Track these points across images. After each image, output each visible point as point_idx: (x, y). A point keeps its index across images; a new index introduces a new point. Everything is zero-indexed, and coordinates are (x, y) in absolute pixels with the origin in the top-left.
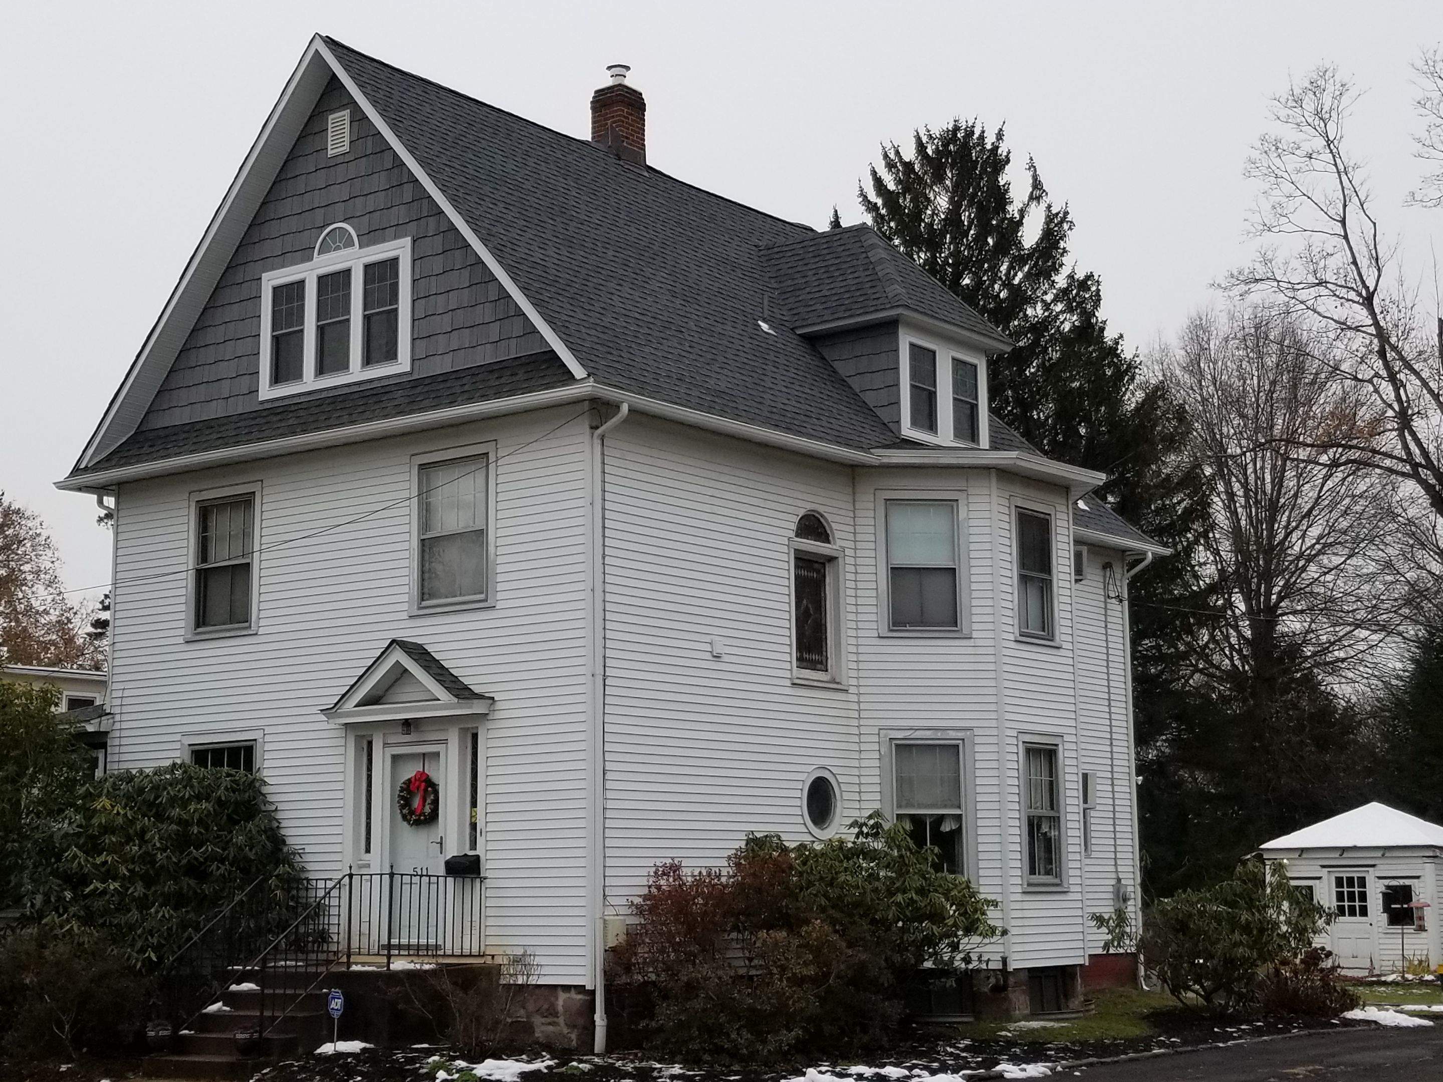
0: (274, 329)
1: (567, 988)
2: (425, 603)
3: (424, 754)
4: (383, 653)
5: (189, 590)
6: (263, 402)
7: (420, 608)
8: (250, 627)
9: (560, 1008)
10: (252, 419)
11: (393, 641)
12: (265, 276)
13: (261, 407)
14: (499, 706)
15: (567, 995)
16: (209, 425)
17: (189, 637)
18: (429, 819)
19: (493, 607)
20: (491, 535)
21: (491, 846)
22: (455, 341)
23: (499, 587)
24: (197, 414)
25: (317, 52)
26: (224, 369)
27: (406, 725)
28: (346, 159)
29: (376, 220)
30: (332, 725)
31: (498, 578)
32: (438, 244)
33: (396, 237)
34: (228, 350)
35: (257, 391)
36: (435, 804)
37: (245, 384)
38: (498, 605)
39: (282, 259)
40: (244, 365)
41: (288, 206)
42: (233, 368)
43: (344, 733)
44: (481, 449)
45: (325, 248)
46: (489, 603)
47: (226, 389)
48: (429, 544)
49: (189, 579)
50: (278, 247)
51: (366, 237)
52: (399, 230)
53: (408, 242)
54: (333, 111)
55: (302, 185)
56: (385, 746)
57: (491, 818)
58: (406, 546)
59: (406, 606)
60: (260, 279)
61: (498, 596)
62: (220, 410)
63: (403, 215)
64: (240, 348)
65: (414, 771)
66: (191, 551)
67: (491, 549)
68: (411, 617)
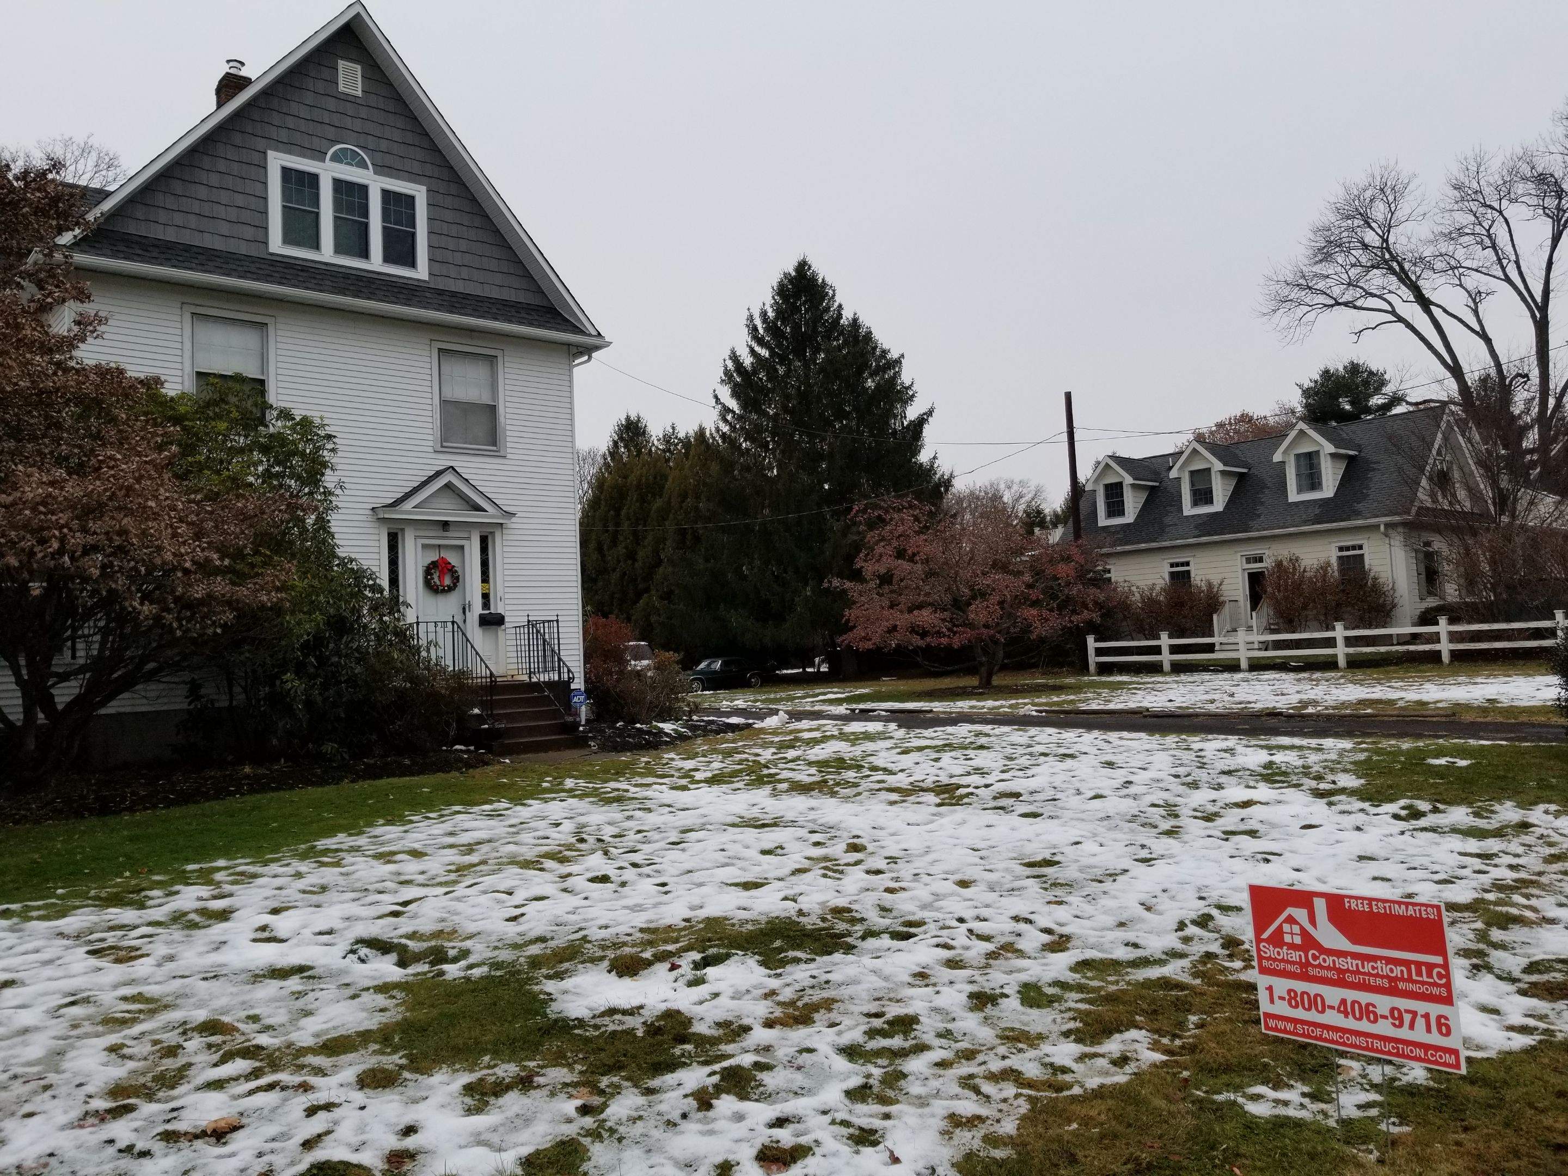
0: (284, 199)
2: (445, 444)
3: (442, 546)
4: (439, 474)
6: (273, 254)
7: (443, 447)
10: (268, 265)
11: (452, 467)
13: (271, 258)
18: (451, 589)
19: (504, 457)
20: (501, 410)
21: (508, 608)
22: (465, 273)
23: (509, 445)
24: (187, 238)
25: (358, 14)
26: (221, 211)
27: (445, 525)
28: (358, 101)
29: (389, 160)
30: (364, 518)
31: (508, 439)
32: (449, 201)
33: (410, 181)
34: (224, 197)
35: (266, 243)
36: (456, 579)
37: (249, 232)
38: (509, 456)
39: (288, 147)
40: (246, 216)
41: (294, 108)
42: (233, 214)
43: (376, 525)
44: (492, 352)
45: (336, 158)
46: (502, 453)
47: (224, 228)
48: (444, 403)
49: (186, 377)
50: (283, 135)
51: (382, 169)
52: (413, 177)
53: (424, 189)
54: (342, 58)
55: (309, 98)
56: (416, 537)
57: (507, 590)
58: (429, 401)
59: (431, 443)
60: (265, 153)
61: (509, 450)
62: (218, 244)
63: (416, 167)
64: (240, 200)
65: (433, 557)
66: (187, 354)
67: (502, 419)
68: (435, 451)
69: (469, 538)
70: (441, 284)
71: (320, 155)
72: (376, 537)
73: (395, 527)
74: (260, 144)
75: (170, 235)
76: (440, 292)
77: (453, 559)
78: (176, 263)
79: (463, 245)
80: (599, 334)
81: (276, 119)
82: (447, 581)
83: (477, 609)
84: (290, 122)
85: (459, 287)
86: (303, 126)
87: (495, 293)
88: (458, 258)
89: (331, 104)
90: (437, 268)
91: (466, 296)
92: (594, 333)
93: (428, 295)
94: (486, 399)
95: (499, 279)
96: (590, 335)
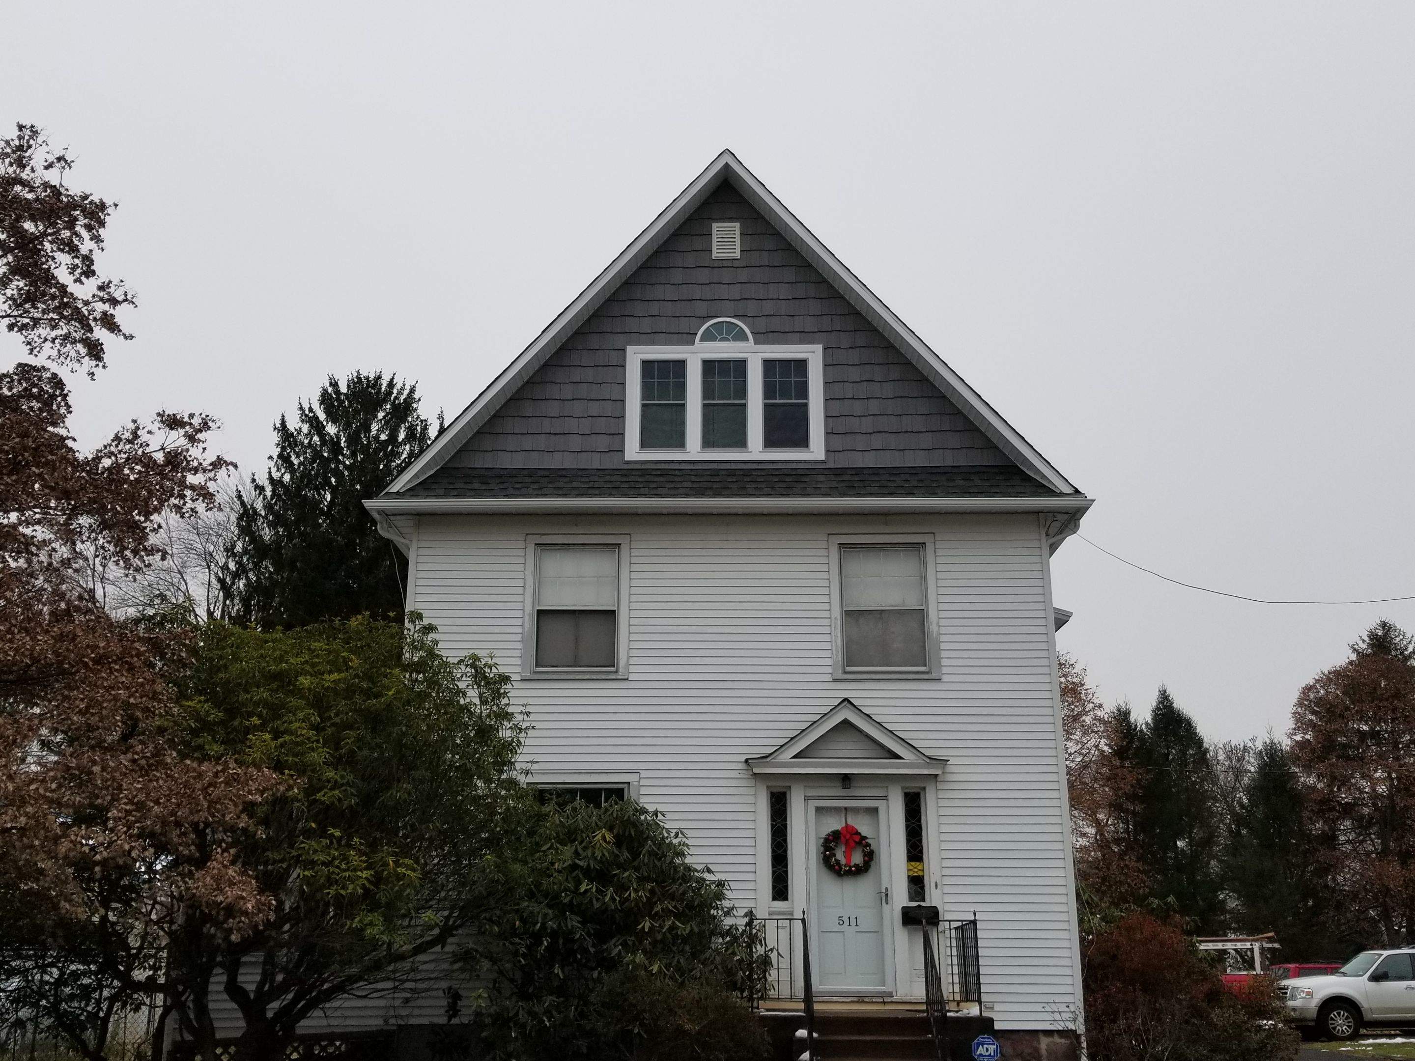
0: (644, 397)
1: (1048, 1033)
2: (848, 669)
3: (846, 809)
4: (831, 710)
5: (526, 629)
6: (628, 462)
7: (845, 673)
8: (616, 672)
9: (1044, 1052)
10: (622, 476)
11: (846, 700)
12: (630, 349)
13: (626, 467)
14: (950, 769)
15: (1051, 1039)
17: (528, 675)
18: (861, 870)
19: (939, 680)
20: (933, 615)
21: (948, 898)
22: (877, 441)
23: (944, 662)
24: (534, 462)
25: (727, 165)
26: (572, 425)
27: (846, 780)
28: (736, 264)
29: (776, 323)
30: (735, 774)
31: (944, 654)
32: (854, 356)
33: (801, 342)
34: (578, 408)
35: (622, 451)
36: (870, 856)
37: (602, 443)
38: (945, 678)
39: (652, 337)
40: (601, 425)
41: (659, 292)
42: (585, 426)
43: (752, 782)
44: (918, 540)
45: (708, 337)
46: (934, 675)
47: (576, 443)
48: (852, 616)
49: (527, 618)
50: (646, 325)
51: (763, 336)
52: (805, 336)
53: (819, 348)
54: (718, 220)
55: (677, 276)
56: (807, 798)
57: (946, 872)
58: (826, 614)
59: (829, 670)
60: (624, 350)
61: (944, 670)
62: (567, 462)
63: (810, 324)
64: (594, 409)
65: (835, 824)
66: (529, 591)
67: (934, 628)
68: (835, 680)
69: (886, 798)
70: (844, 461)
71: (687, 337)
72: (751, 799)
73: (779, 785)
74: (618, 341)
75: (517, 462)
76: (838, 472)
77: (864, 827)
78: (511, 491)
79: (874, 407)
80: (1077, 491)
81: (639, 308)
82: (857, 858)
83: (901, 898)
84: (654, 309)
85: (868, 461)
86: (669, 309)
87: (919, 460)
88: (867, 424)
89: (703, 276)
90: (838, 443)
91: (876, 471)
92: (1067, 490)
93: (822, 478)
94: (912, 603)
95: (927, 440)
96: (1061, 494)
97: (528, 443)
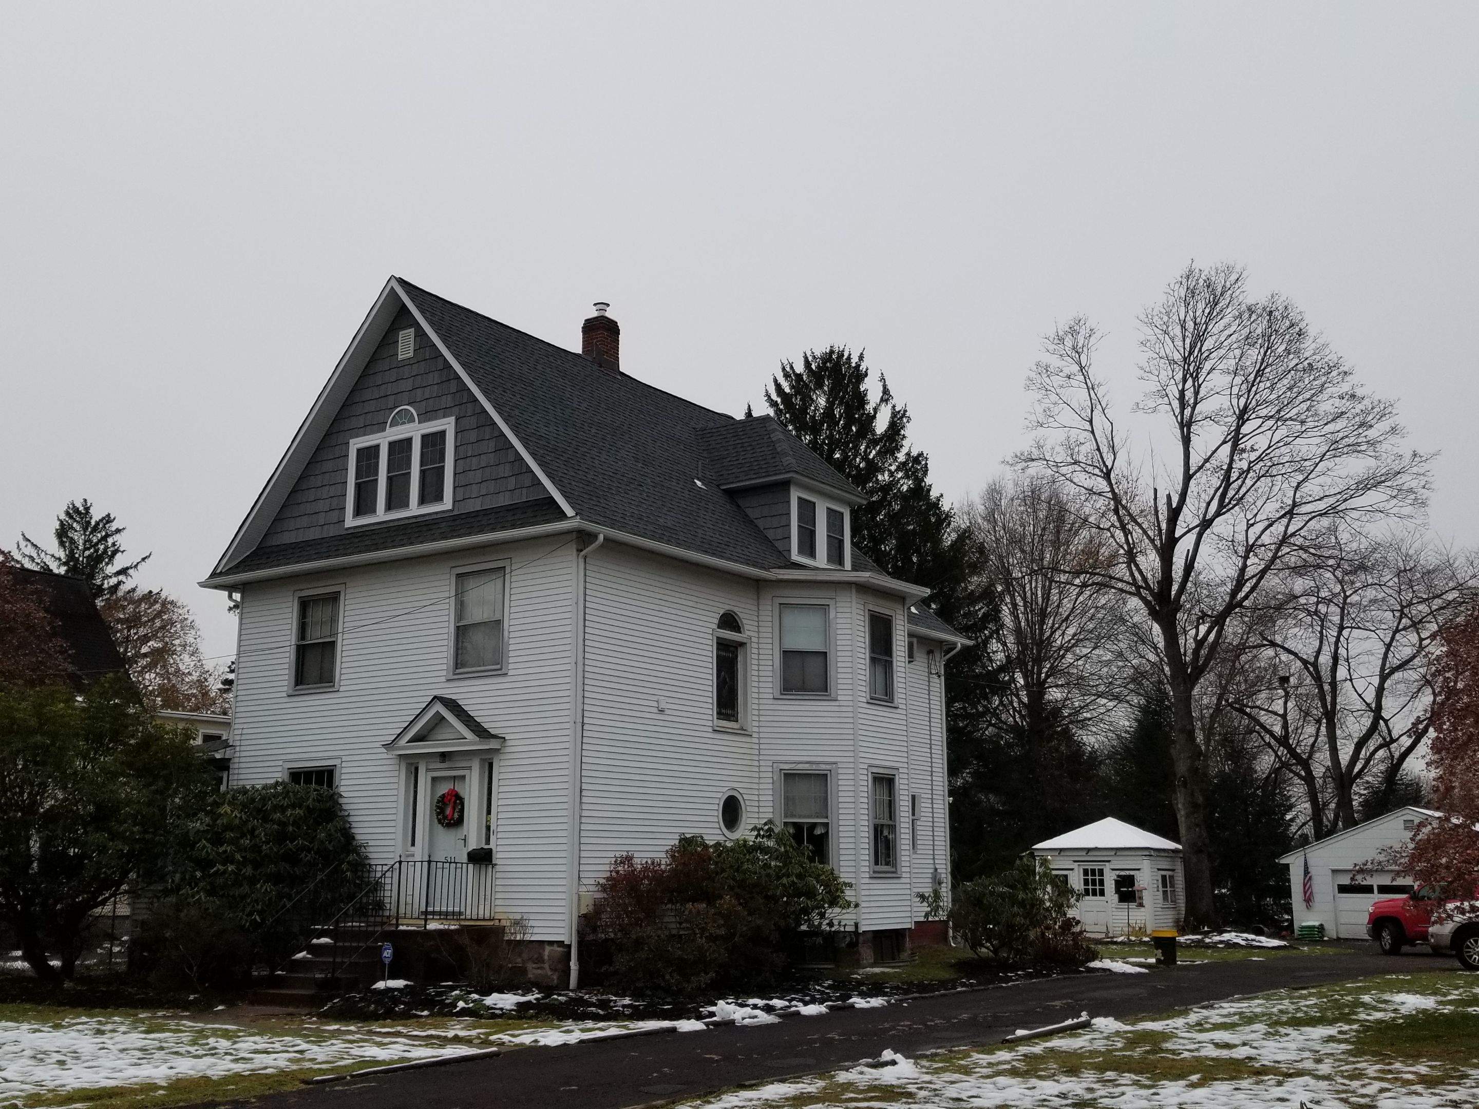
0: (357, 478)
1: (551, 943)
2: (458, 671)
3: (454, 777)
4: (427, 705)
5: (292, 659)
6: (348, 529)
7: (454, 674)
8: (334, 686)
9: (546, 958)
10: (340, 540)
11: (435, 697)
12: (352, 441)
13: (346, 532)
14: (509, 743)
15: (552, 948)
16: (308, 544)
17: (291, 692)
18: (457, 823)
19: (506, 674)
20: (506, 623)
21: (500, 842)
22: (483, 489)
23: (511, 660)
25: (393, 287)
26: (321, 506)
27: (443, 756)
28: (410, 362)
29: (430, 405)
30: (383, 756)
31: (511, 654)
32: (474, 422)
33: (443, 417)
34: (324, 492)
35: (343, 521)
36: (463, 811)
37: (338, 516)
38: (511, 673)
39: (364, 430)
40: (335, 503)
41: (370, 393)
42: (327, 505)
43: (394, 761)
44: (500, 564)
45: (393, 423)
46: (503, 671)
47: (322, 519)
48: (461, 630)
49: (292, 652)
50: (361, 422)
51: (422, 417)
52: (447, 411)
54: (403, 329)
55: (379, 378)
56: (427, 771)
57: (500, 822)
58: (446, 631)
59: (445, 673)
60: (349, 443)
61: (510, 666)
62: (317, 534)
63: (449, 401)
64: (332, 491)
65: (442, 789)
66: (294, 632)
67: (506, 633)
68: (448, 680)
69: (470, 768)
70: (474, 505)
71: (381, 427)
72: (396, 773)
73: (412, 763)
74: (346, 437)
77: (459, 790)
79: (484, 460)
81: (357, 408)
82: (456, 814)
83: (472, 842)
84: (366, 406)
85: (477, 505)
86: (373, 405)
87: (504, 500)
88: (479, 476)
89: (393, 375)
90: (459, 494)
91: (486, 512)
94: (492, 616)
96: (567, 518)
97: (304, 521)
